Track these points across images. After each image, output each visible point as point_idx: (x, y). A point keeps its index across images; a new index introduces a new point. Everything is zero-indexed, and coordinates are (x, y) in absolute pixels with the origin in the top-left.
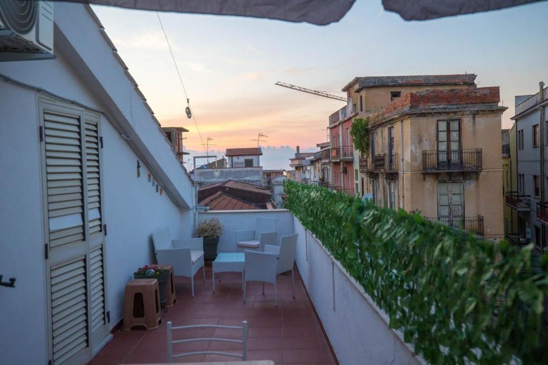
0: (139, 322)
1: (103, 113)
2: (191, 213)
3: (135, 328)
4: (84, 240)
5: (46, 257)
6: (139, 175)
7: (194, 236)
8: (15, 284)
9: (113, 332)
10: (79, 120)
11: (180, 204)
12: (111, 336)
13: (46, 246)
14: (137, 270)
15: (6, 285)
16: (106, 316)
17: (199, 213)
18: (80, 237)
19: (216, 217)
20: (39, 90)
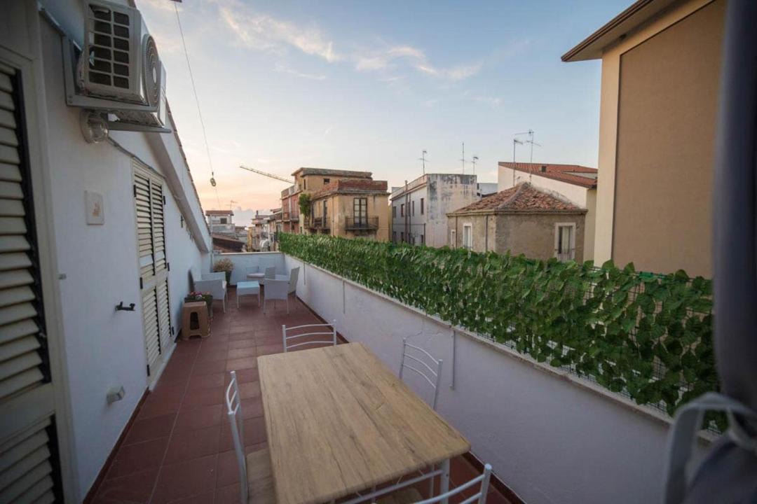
0: (195, 333)
1: (164, 178)
2: (209, 254)
3: (191, 337)
4: (154, 275)
5: (142, 287)
6: (182, 226)
7: (211, 272)
8: (135, 308)
9: (175, 342)
10: (148, 182)
11: (202, 249)
12: (175, 344)
13: (141, 279)
14: (186, 296)
15: (127, 309)
16: (171, 330)
17: (215, 255)
18: (152, 273)
19: (229, 257)
20: (133, 156)
